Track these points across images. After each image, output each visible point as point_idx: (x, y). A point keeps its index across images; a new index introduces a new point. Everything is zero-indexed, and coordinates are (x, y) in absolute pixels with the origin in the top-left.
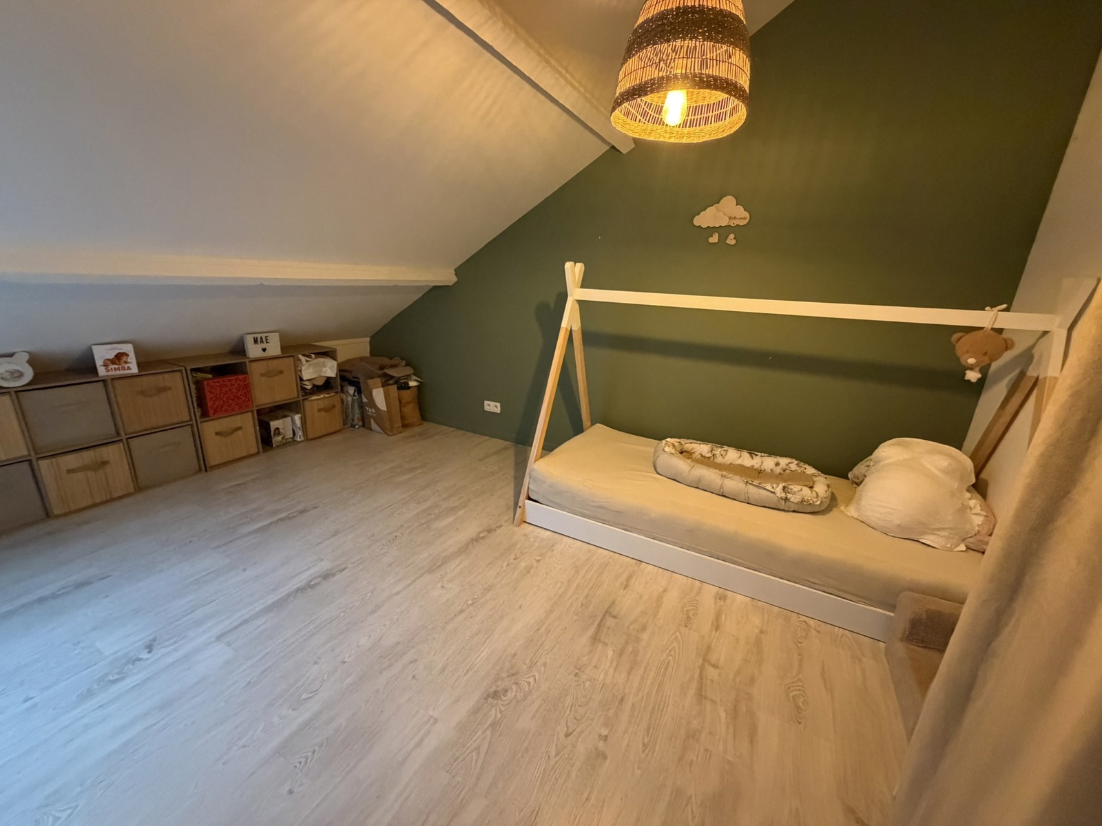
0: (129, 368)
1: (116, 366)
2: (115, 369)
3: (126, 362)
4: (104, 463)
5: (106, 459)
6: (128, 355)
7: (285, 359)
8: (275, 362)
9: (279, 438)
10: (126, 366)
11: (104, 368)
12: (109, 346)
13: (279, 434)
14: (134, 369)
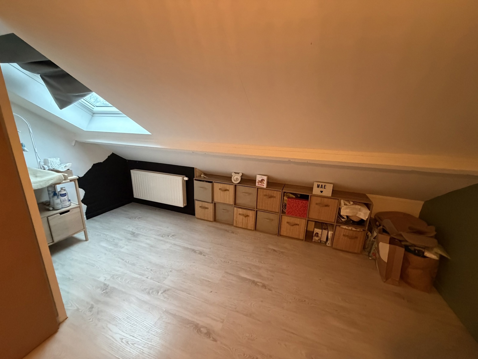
0: (264, 186)
1: (261, 184)
2: (260, 185)
3: (263, 183)
4: (248, 216)
5: (249, 215)
6: (264, 181)
7: (332, 200)
8: (326, 199)
9: (317, 238)
10: (263, 184)
11: (257, 183)
12: (261, 176)
13: (318, 236)
14: (265, 187)
